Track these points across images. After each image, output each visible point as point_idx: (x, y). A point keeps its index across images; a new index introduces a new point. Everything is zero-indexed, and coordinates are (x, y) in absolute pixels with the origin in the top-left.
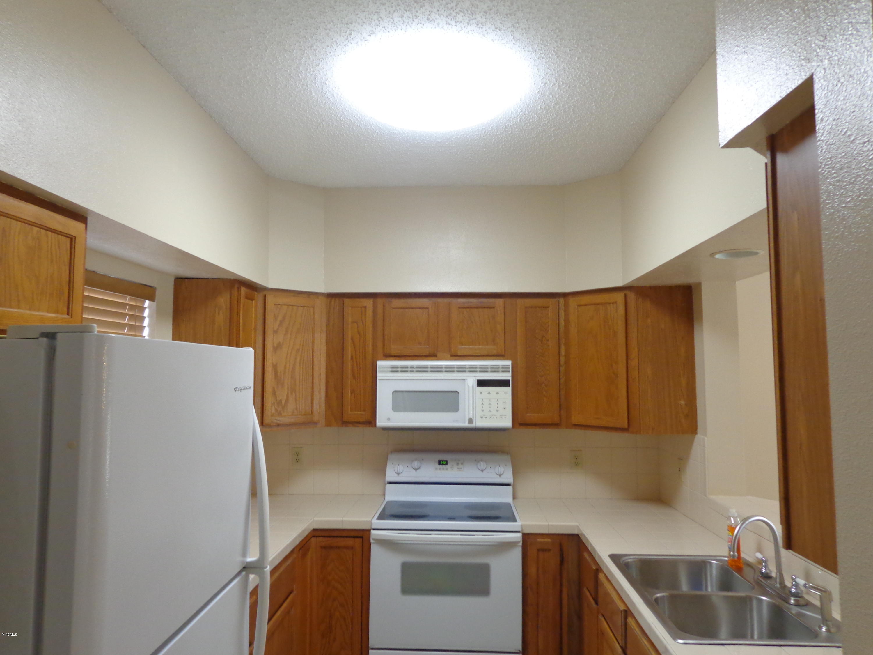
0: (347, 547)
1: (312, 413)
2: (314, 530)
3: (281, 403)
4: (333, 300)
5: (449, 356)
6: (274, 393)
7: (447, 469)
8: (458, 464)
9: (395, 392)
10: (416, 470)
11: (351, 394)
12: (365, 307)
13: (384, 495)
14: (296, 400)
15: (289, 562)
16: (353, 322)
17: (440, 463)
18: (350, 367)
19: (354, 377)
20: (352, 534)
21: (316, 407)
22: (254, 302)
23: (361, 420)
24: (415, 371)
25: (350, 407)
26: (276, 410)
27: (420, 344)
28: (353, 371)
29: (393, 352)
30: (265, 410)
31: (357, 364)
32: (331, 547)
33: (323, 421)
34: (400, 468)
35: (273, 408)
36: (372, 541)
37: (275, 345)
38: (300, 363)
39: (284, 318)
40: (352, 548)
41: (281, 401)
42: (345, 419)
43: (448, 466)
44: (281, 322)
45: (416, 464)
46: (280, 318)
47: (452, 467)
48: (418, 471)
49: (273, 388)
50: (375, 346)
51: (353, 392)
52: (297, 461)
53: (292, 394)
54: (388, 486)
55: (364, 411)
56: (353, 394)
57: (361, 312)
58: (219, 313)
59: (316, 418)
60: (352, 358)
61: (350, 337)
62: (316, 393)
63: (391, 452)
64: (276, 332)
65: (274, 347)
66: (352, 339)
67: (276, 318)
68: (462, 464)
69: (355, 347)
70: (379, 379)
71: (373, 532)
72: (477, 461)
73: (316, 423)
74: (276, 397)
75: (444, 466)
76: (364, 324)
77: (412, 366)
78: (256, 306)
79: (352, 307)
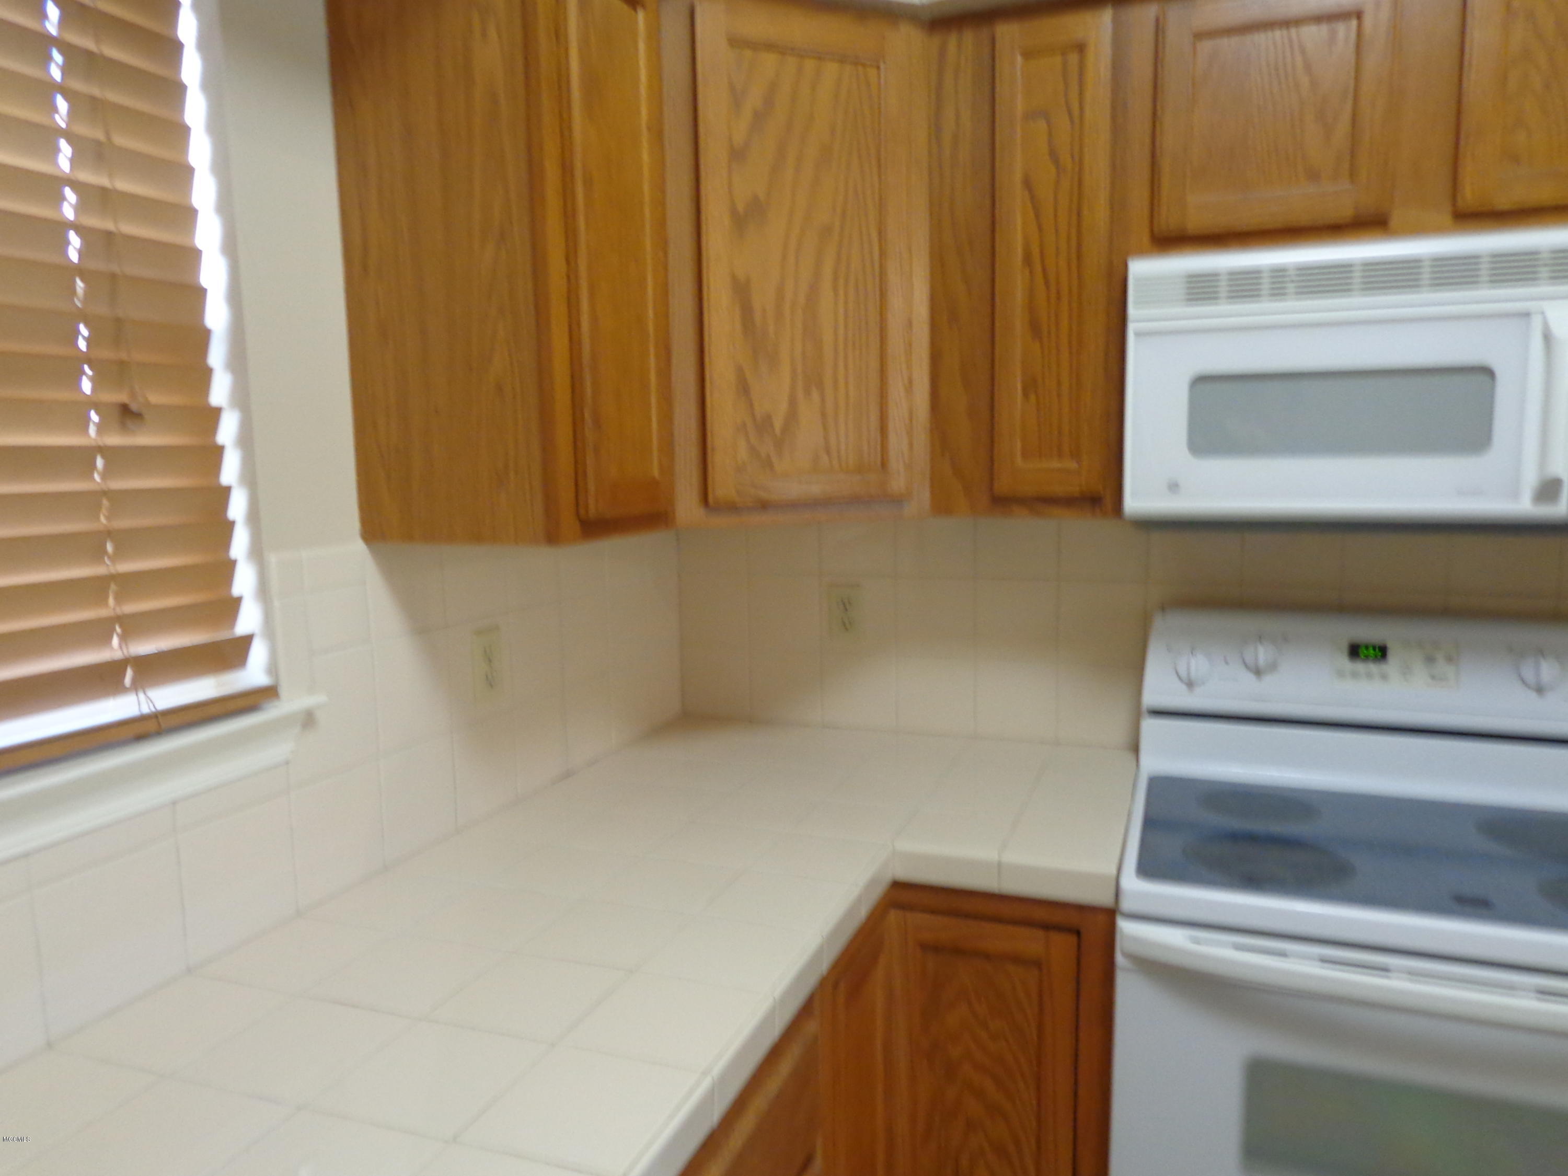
0: (1017, 959)
1: (884, 464)
2: (897, 885)
3: (772, 425)
4: (953, 41)
5: (1447, 219)
6: (744, 388)
7: (1384, 677)
8: (1430, 660)
9: (1201, 381)
10: (1258, 672)
11: (1026, 395)
12: (1081, 48)
13: (1135, 748)
14: (824, 415)
15: (785, 1067)
16: (1030, 116)
17: (1355, 651)
18: (1019, 296)
19: (1035, 327)
20: (1040, 914)
21: (897, 443)
22: (641, 16)
23: (1059, 490)
24: (1291, 287)
25: (1019, 445)
26: (753, 450)
27: (1313, 175)
28: (1031, 307)
29: (1195, 222)
30: (713, 449)
31: (1047, 283)
32: (958, 951)
33: (923, 496)
34: (1198, 664)
35: (742, 444)
36: (1120, 959)
37: (740, 208)
38: (836, 279)
39: (769, 101)
40: (1037, 964)
41: (768, 419)
42: (1003, 485)
43: (1392, 666)
44: (759, 118)
45: (1263, 654)
46: (754, 100)
47: (1406, 671)
48: (1268, 679)
49: (740, 371)
50: (1118, 205)
51: (1030, 386)
52: (847, 625)
53: (807, 392)
54: (1149, 726)
55: (1076, 454)
56: (1033, 398)
57: (1065, 73)
58: (484, 34)
59: (898, 483)
60: (1028, 259)
61: (1018, 177)
62: (896, 390)
63: (1164, 607)
64: (737, 155)
65: (734, 212)
66: (1028, 184)
67: (737, 98)
68: (1449, 659)
69: (1037, 216)
70: (1138, 334)
71: (1125, 927)
72: (1517, 654)
73: (897, 500)
74: (751, 405)
75: (1373, 667)
76: (1077, 120)
77: (1279, 273)
78: (655, 34)
79: (1028, 55)
